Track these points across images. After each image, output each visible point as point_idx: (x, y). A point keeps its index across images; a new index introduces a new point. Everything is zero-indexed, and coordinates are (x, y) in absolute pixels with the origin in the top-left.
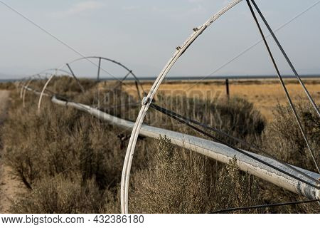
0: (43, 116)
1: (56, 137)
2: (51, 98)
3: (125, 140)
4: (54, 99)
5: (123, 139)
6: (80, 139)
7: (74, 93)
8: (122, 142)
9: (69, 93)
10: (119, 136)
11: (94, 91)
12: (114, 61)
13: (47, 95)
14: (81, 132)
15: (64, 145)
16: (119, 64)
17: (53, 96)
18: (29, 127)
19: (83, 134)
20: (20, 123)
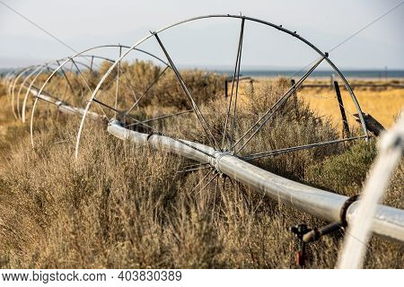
0: (90, 173)
1: (127, 229)
2: (106, 123)
3: (311, 240)
4: (114, 127)
5: (306, 237)
6: (191, 236)
7: (167, 111)
8: (304, 245)
9: (153, 111)
10: (294, 230)
11: (222, 105)
12: (279, 28)
13: (95, 115)
14: (194, 215)
15: (149, 252)
16: (294, 34)
17: (110, 117)
18: (51, 202)
19: (200, 222)
20: (27, 190)
